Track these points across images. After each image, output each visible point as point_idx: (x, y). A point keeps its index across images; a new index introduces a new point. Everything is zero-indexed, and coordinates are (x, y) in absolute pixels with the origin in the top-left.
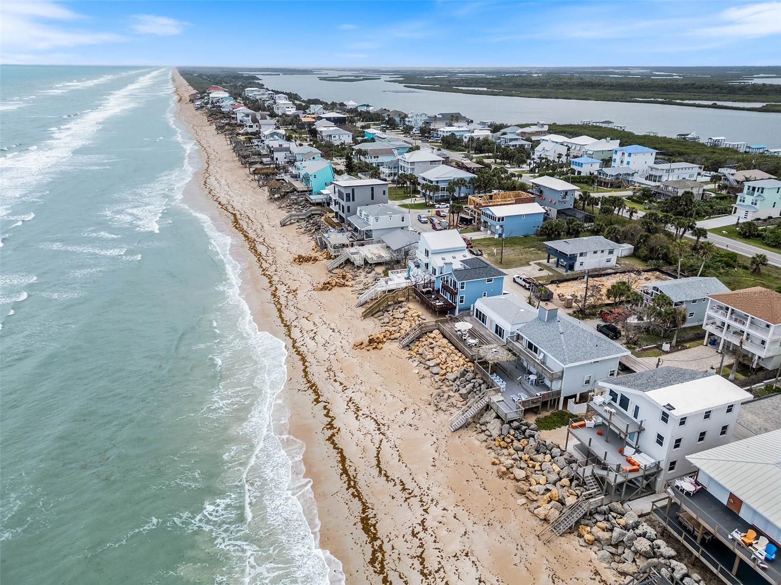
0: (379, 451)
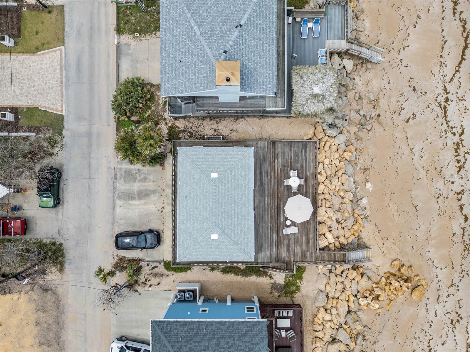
0: (458, 66)
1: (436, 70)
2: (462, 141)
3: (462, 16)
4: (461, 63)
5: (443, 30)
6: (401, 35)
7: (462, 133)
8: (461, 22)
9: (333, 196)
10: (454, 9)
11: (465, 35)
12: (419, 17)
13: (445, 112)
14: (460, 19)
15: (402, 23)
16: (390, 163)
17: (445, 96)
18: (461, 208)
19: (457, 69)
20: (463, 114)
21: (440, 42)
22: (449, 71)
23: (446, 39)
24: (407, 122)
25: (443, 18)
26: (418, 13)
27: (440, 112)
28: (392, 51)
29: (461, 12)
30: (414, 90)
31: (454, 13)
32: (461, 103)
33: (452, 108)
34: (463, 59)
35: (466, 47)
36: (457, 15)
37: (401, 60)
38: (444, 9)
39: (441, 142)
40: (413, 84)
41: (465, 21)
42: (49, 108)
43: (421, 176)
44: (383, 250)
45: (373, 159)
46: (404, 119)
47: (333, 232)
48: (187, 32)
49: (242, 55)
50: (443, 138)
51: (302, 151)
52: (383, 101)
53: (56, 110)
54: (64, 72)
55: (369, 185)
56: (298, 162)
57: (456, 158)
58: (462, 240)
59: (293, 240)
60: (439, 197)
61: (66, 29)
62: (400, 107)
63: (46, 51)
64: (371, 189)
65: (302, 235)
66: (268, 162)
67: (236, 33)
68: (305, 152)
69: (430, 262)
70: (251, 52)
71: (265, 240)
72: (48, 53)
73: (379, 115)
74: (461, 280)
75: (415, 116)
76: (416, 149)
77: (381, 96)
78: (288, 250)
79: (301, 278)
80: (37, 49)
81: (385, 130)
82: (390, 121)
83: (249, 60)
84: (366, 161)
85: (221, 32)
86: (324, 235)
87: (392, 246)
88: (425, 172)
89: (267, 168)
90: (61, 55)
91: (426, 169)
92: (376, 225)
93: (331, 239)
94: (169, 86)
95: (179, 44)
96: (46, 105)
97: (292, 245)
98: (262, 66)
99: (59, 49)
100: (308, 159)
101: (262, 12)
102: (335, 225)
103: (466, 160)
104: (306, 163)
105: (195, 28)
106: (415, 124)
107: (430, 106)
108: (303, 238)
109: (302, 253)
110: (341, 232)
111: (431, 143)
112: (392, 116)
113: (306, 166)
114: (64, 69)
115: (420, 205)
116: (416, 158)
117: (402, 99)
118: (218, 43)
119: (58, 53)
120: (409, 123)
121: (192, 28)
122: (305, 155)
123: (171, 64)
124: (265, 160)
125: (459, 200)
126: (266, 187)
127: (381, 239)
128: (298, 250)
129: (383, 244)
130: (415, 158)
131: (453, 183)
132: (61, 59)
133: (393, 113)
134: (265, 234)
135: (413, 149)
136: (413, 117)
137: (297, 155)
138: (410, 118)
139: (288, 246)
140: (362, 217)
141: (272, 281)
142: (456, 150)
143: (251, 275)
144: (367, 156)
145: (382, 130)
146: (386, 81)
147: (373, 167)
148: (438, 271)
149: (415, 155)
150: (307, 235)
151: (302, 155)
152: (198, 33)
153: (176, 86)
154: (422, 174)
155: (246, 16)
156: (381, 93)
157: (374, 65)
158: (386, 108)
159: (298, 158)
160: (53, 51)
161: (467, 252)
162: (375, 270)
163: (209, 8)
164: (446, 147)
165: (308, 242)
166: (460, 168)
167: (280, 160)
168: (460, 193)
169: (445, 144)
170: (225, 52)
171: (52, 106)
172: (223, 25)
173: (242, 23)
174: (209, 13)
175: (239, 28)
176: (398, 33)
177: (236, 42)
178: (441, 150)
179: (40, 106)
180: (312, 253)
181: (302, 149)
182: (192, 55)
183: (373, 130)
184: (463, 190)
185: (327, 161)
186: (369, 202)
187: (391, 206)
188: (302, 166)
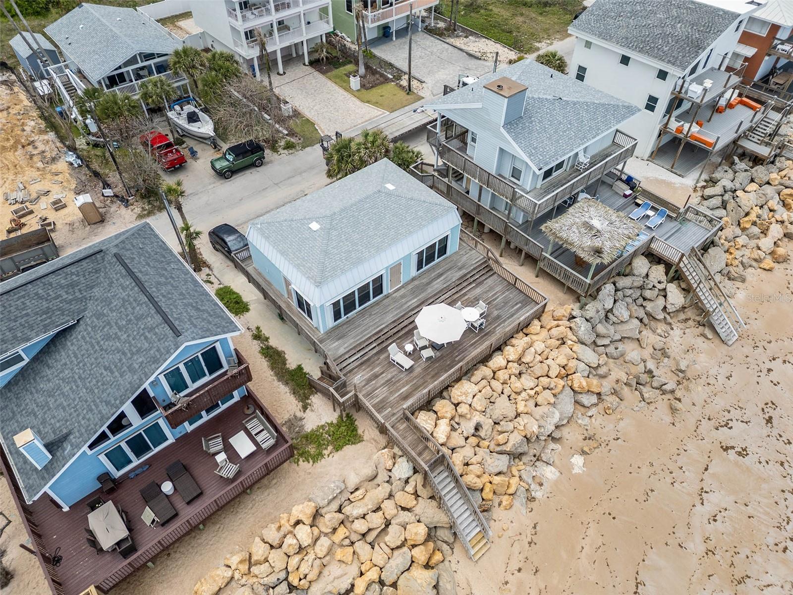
9: (505, 396)
16: (645, 471)
24: (726, 449)
28: (761, 350)
30: (769, 420)
37: (769, 370)
40: (771, 412)
42: (321, 130)
43: (690, 546)
44: (510, 578)
45: (618, 439)
46: (720, 440)
47: (454, 434)
51: (516, 304)
52: (700, 389)
55: (578, 461)
56: (500, 309)
59: (389, 376)
62: (725, 419)
63: (373, 107)
64: (576, 470)
65: (407, 383)
66: (461, 273)
68: (520, 308)
71: (358, 335)
73: (679, 399)
75: (745, 453)
76: (713, 499)
77: (703, 381)
78: (369, 380)
79: (338, 449)
81: (673, 424)
82: (691, 422)
84: (605, 430)
86: (438, 418)
88: (704, 550)
89: (453, 277)
90: (381, 114)
91: (711, 545)
92: (535, 527)
93: (442, 432)
96: (322, 127)
97: (381, 380)
99: (384, 112)
100: (515, 316)
102: (468, 427)
104: (509, 318)
106: (736, 464)
107: (786, 466)
108: (404, 386)
109: (382, 401)
110: (467, 453)
111: (749, 517)
112: (702, 420)
113: (505, 321)
116: (703, 512)
117: (735, 414)
120: (725, 453)
122: (517, 310)
124: (460, 269)
126: (429, 290)
127: (522, 557)
128: (381, 393)
129: (519, 570)
130: (699, 507)
132: (377, 117)
133: (707, 417)
135: (706, 492)
136: (740, 452)
137: (506, 303)
138: (733, 448)
139: (376, 376)
141: (299, 414)
143: (287, 384)
144: (612, 426)
145: (668, 419)
146: (725, 370)
147: (609, 448)
149: (702, 504)
150: (416, 388)
151: (513, 307)
154: (696, 546)
155: (574, 100)
156: (704, 377)
157: (717, 341)
158: (700, 402)
159: (503, 306)
160: (378, 110)
164: (781, 554)
165: (405, 398)
167: (479, 290)
171: (326, 131)
173: (564, 99)
176: (785, 339)
178: (765, 548)
179: (318, 125)
180: (394, 414)
181: (520, 302)
183: (652, 407)
186: (556, 483)
187: (590, 532)
188: (498, 317)
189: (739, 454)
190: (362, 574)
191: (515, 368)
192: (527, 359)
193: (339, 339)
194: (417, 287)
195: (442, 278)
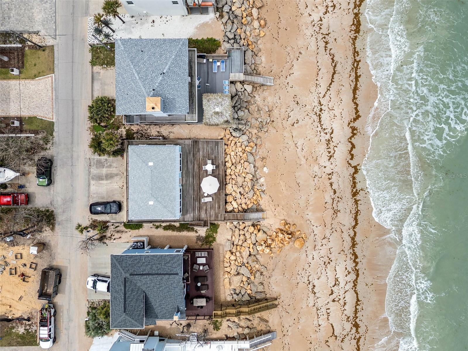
0: (329, 86)
1: (313, 89)
2: (332, 138)
3: (331, 52)
4: (331, 84)
5: (318, 62)
6: (288, 66)
7: (332, 133)
8: (331, 56)
9: (238, 177)
10: (326, 47)
11: (334, 64)
12: (300, 53)
13: (320, 118)
14: (330, 54)
15: (288, 58)
16: (280, 154)
17: (319, 107)
18: (331, 184)
19: (328, 88)
20: (333, 119)
21: (316, 70)
22: (322, 90)
23: (320, 68)
24: (293, 125)
25: (318, 53)
26: (300, 50)
27: (316, 118)
28: (281, 77)
29: (331, 49)
30: (298, 103)
31: (326, 50)
32: (331, 112)
33: (325, 116)
34: (332, 81)
35: (334, 73)
36: (328, 51)
37: (288, 83)
38: (318, 47)
39: (317, 139)
40: (296, 99)
41: (333, 55)
42: (43, 117)
43: (302, 163)
44: (275, 213)
45: (269, 151)
46: (290, 124)
47: (237, 201)
48: (131, 77)
49: (165, 91)
50: (318, 136)
52: (275, 111)
53: (49, 118)
54: (54, 92)
55: (265, 169)
56: (213, 154)
57: (328, 150)
58: (332, 207)
59: (209, 206)
60: (315, 177)
61: (55, 62)
62: (287, 115)
63: (41, 77)
64: (267, 172)
65: (215, 203)
66: (192, 154)
67: (161, 78)
68: (218, 147)
69: (308, 222)
70: (171, 89)
71: (190, 206)
72: (43, 78)
73: (273, 121)
74: (331, 234)
75: (298, 121)
76: (299, 144)
77: (274, 108)
78: (206, 213)
79: (216, 232)
80: (35, 76)
81: (277, 131)
82: (280, 125)
83: (169, 94)
84: (264, 153)
85: (151, 77)
86: (231, 202)
87: (281, 210)
88: (305, 160)
89: (191, 159)
90: (52, 80)
91: (306, 157)
92: (270, 197)
93: (235, 205)
94: (121, 109)
95: (126, 83)
96: (42, 115)
97: (209, 209)
98: (178, 97)
99: (51, 76)
100: (219, 152)
101: (178, 63)
102: (238, 196)
103: (335, 151)
104: (218, 155)
105: (136, 75)
106: (298, 127)
107: (309, 115)
108: (216, 205)
109: (215, 215)
110: (244, 201)
111: (309, 140)
112: (282, 121)
113: (218, 157)
114: (54, 89)
115: (301, 183)
117: (289, 110)
118: (149, 84)
119: (50, 78)
121: (134, 74)
122: (218, 149)
123: (122, 95)
124: (190, 153)
125: (330, 179)
126: (191, 171)
127: (273, 206)
128: (213, 212)
129: (275, 209)
130: (298, 150)
131: (325, 167)
132: (52, 83)
133: (283, 119)
134: (190, 202)
135: (297, 144)
137: (212, 150)
138: (294, 123)
139: (206, 210)
140: (260, 191)
141: (197, 235)
142: (327, 144)
144: (264, 149)
145: (275, 131)
146: (277, 98)
147: (268, 157)
148: (314, 228)
149: (298, 148)
150: (219, 203)
151: (215, 149)
152: (138, 78)
153: (125, 109)
154: (303, 161)
155: (167, 67)
156: (274, 106)
157: (269, 87)
158: (278, 116)
159: (213, 152)
160: (47, 78)
161: (335, 215)
162: (269, 227)
163: (145, 62)
164: (320, 143)
165: (219, 207)
166: (331, 157)
167: (201, 153)
168: (330, 174)
169: (319, 141)
170: (154, 90)
171: (46, 116)
172: (153, 73)
173: (165, 71)
174: (145, 65)
175: (162, 75)
176: (285, 65)
177: (160, 84)
178: (316, 145)
179: (38, 116)
180: (222, 215)
181: (216, 146)
182: (134, 91)
183: (269, 132)
184: (333, 172)
185: (233, 154)
186: (265, 180)
187: (281, 183)
188: (215, 157)
189: (297, 123)
190: (249, 248)
191: (233, 167)
192: (234, 161)
193: (187, 213)
194: (186, 173)
195: (189, 163)
